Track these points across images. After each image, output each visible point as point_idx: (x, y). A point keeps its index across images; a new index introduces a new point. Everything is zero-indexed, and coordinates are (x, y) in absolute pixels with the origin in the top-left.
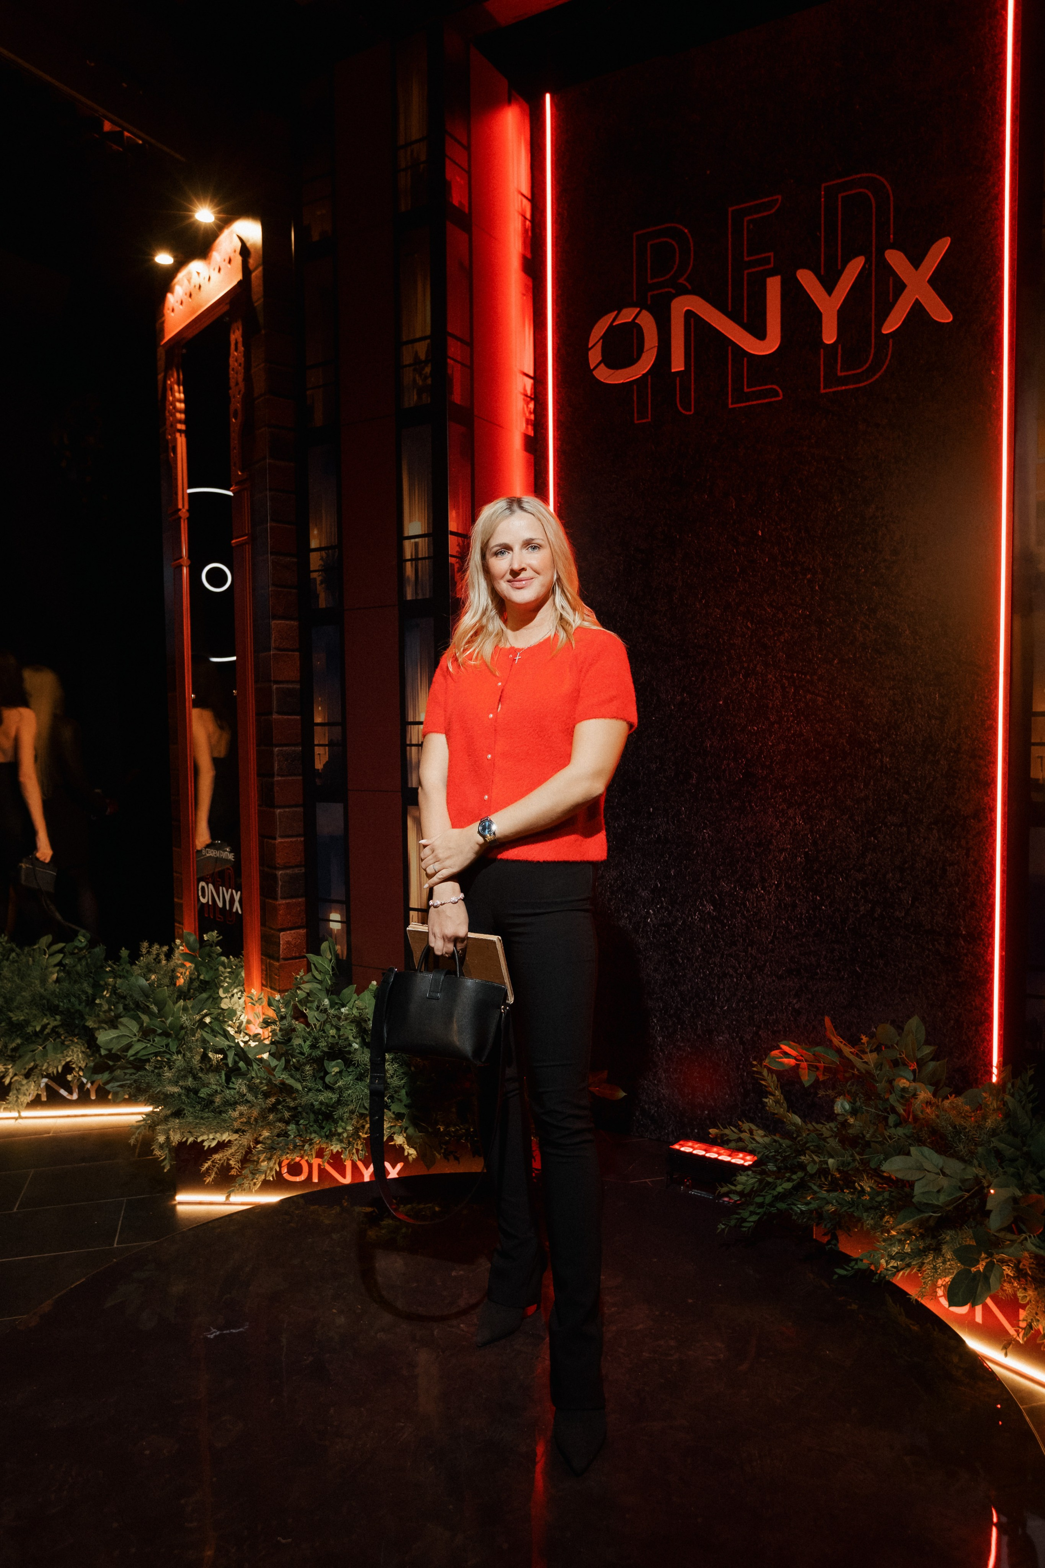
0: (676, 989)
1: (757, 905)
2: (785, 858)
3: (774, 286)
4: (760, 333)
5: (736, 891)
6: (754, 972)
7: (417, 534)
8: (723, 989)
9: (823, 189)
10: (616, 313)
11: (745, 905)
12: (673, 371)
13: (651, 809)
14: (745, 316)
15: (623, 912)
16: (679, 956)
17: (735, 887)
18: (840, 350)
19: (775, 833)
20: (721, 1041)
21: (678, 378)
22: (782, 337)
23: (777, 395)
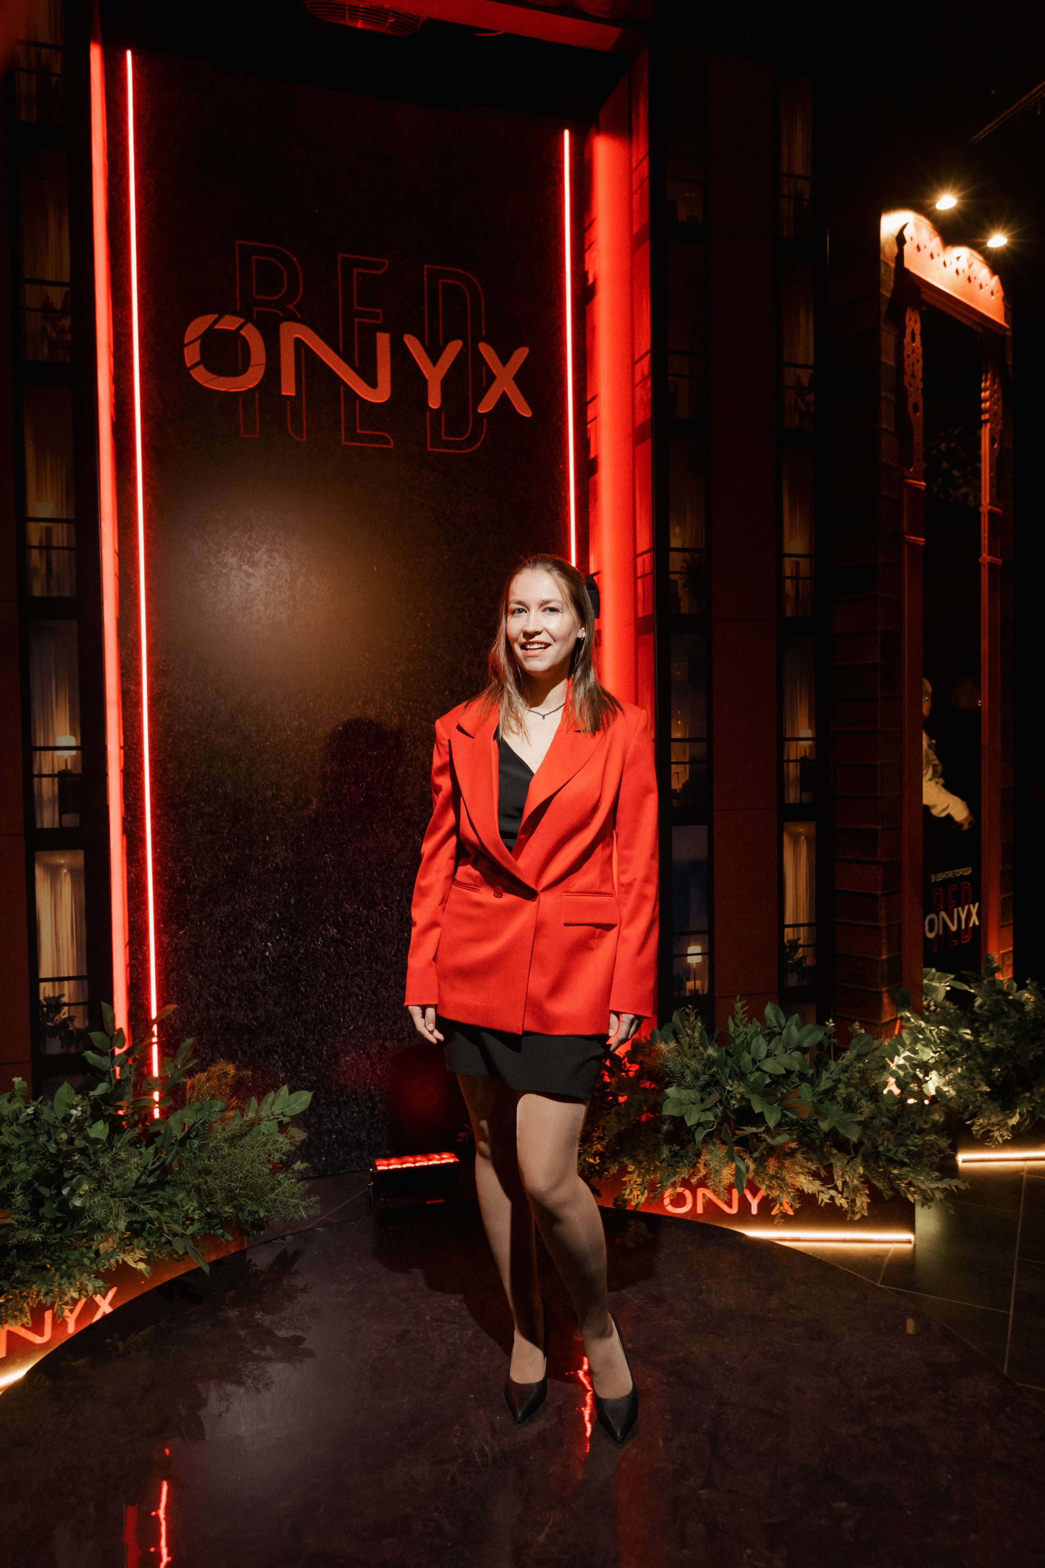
0: (299, 1020)
1: (380, 922)
2: (406, 875)
3: (383, 340)
4: (372, 382)
5: (359, 911)
6: (379, 987)
7: (49, 516)
8: (349, 1010)
9: (425, 269)
10: (216, 316)
11: (369, 924)
12: (284, 393)
13: (268, 838)
14: (357, 362)
15: (237, 950)
16: (302, 985)
17: (358, 907)
18: (443, 417)
19: (396, 852)
20: (348, 1061)
21: (288, 403)
22: (393, 391)
23: (389, 443)
